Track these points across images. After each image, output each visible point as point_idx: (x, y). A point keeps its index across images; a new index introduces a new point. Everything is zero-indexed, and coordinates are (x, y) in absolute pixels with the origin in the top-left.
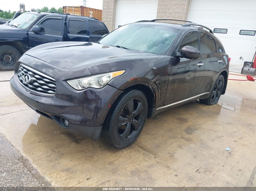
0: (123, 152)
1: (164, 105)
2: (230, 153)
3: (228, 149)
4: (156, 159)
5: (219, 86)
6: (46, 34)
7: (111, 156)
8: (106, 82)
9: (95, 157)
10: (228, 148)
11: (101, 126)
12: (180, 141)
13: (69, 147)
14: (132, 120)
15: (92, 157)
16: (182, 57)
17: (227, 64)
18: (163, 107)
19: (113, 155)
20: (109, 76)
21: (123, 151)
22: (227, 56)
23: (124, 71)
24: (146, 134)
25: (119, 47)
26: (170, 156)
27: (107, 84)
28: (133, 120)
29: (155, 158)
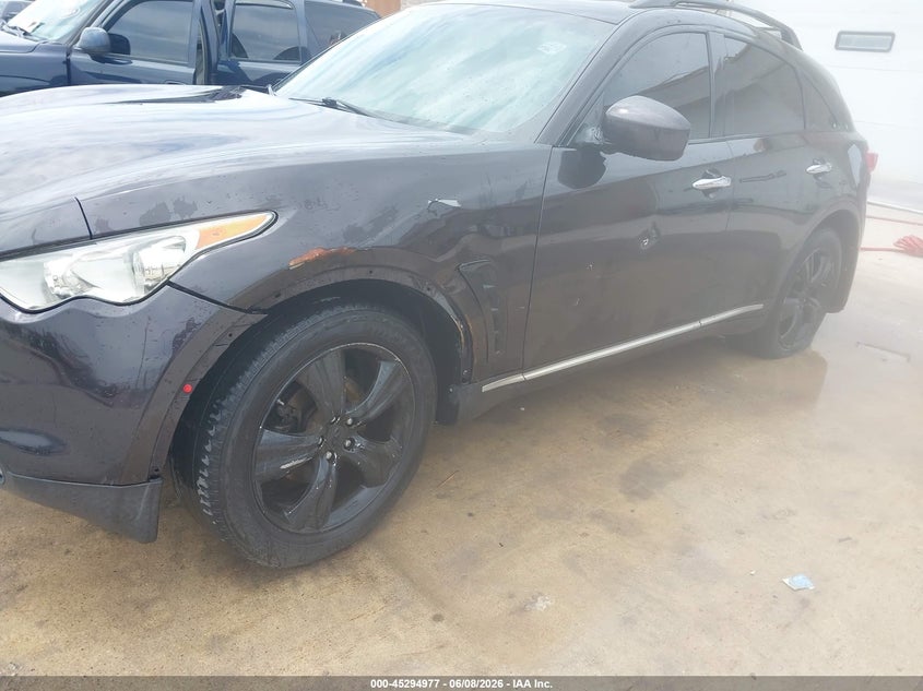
0: (296, 584)
1: (523, 370)
2: (805, 603)
3: (800, 581)
4: (441, 626)
5: (813, 279)
6: (135, 63)
7: (233, 603)
8: (159, 274)
9: (161, 605)
10: (800, 578)
11: (153, 482)
12: (583, 530)
13: (68, 552)
14: (348, 443)
15: (142, 606)
16: (610, 151)
17: (857, 180)
18: (519, 378)
19: (245, 602)
20: (178, 241)
21: (298, 578)
22: (862, 145)
23: (268, 217)
24: (438, 496)
25: (330, 104)
26: (512, 613)
27: (168, 283)
28: (353, 441)
29: (437, 618)
